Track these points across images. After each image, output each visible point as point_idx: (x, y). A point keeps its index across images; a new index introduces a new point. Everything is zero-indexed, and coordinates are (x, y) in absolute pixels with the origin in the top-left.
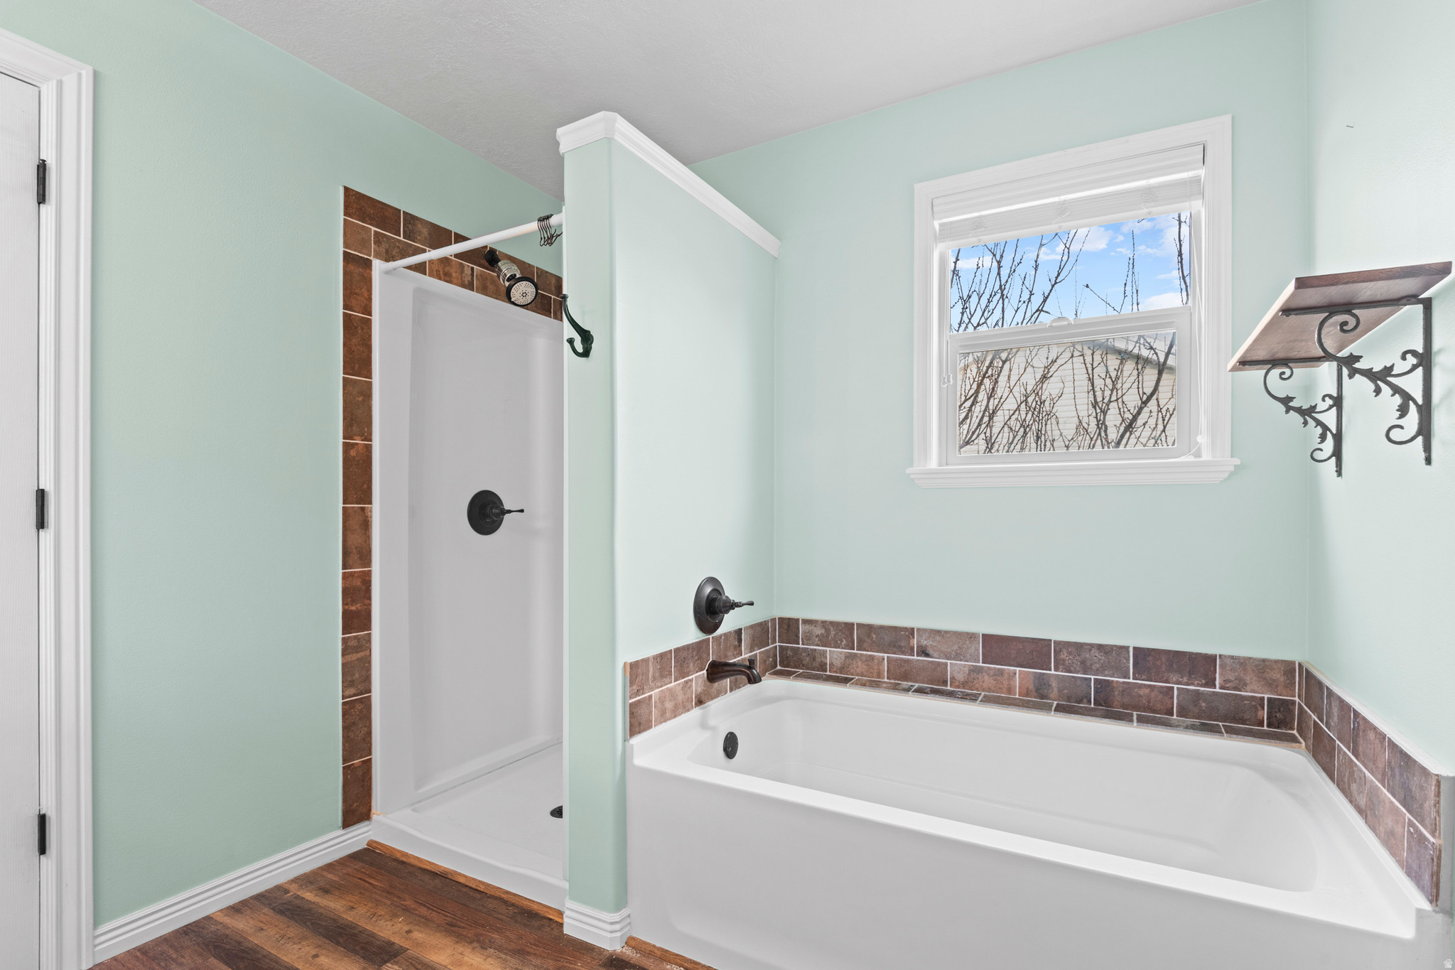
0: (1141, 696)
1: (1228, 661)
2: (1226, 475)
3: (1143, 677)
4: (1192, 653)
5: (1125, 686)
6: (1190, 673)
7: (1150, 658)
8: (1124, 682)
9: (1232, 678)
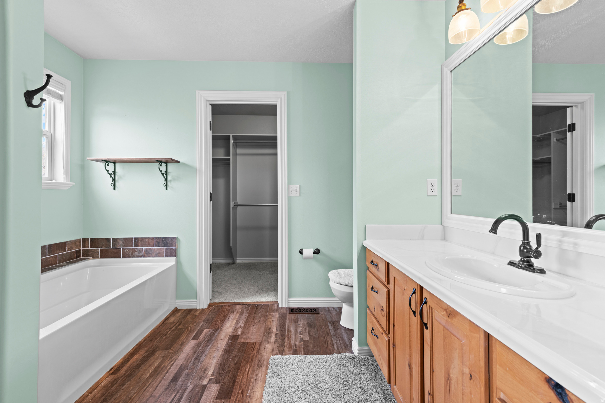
0: (50, 261)
1: (69, 242)
2: (70, 187)
3: (50, 254)
4: (61, 243)
5: (46, 259)
6: (61, 249)
7: (52, 247)
8: (45, 258)
9: (70, 247)
